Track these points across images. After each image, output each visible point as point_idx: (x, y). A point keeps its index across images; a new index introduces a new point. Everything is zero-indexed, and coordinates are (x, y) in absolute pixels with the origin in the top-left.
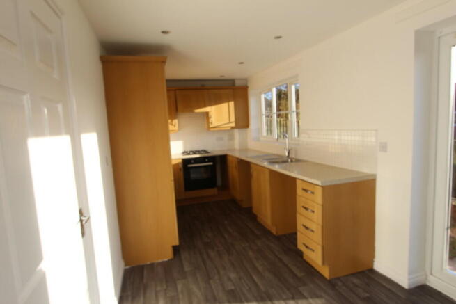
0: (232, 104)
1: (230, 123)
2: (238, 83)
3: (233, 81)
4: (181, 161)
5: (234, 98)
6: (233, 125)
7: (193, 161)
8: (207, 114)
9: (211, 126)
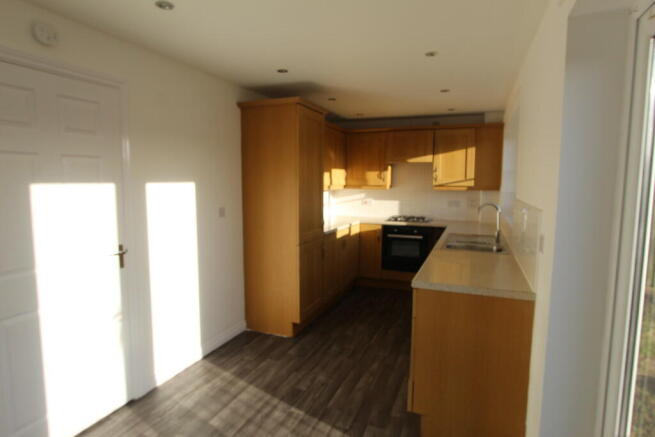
0: (472, 151)
1: (466, 180)
2: (488, 119)
3: (481, 114)
4: (380, 227)
5: (476, 142)
6: (472, 184)
7: (396, 230)
8: (430, 165)
9: (434, 183)
